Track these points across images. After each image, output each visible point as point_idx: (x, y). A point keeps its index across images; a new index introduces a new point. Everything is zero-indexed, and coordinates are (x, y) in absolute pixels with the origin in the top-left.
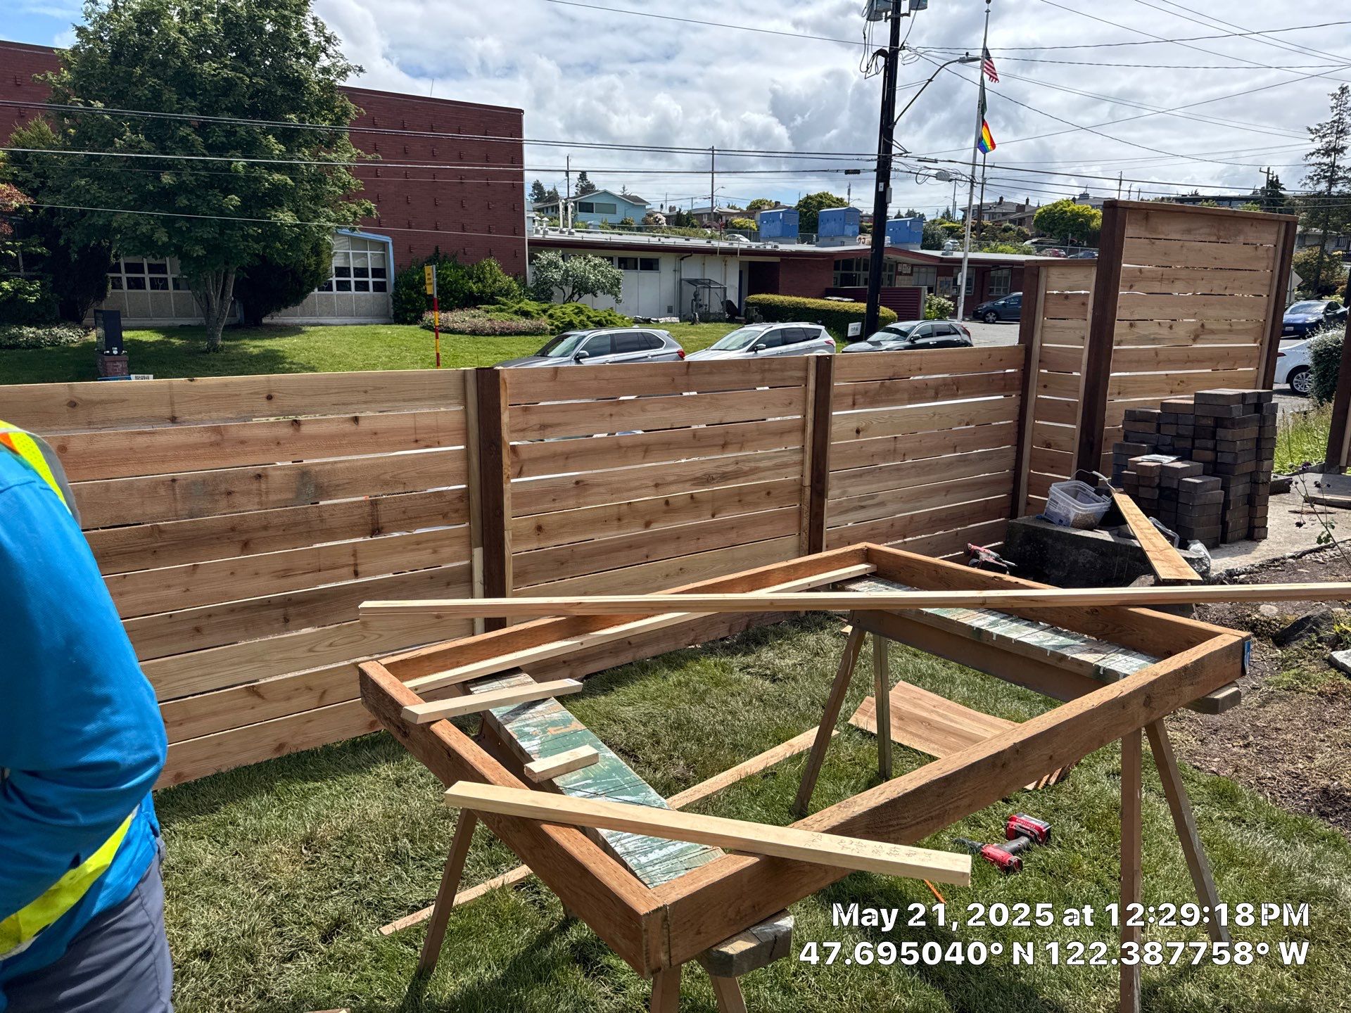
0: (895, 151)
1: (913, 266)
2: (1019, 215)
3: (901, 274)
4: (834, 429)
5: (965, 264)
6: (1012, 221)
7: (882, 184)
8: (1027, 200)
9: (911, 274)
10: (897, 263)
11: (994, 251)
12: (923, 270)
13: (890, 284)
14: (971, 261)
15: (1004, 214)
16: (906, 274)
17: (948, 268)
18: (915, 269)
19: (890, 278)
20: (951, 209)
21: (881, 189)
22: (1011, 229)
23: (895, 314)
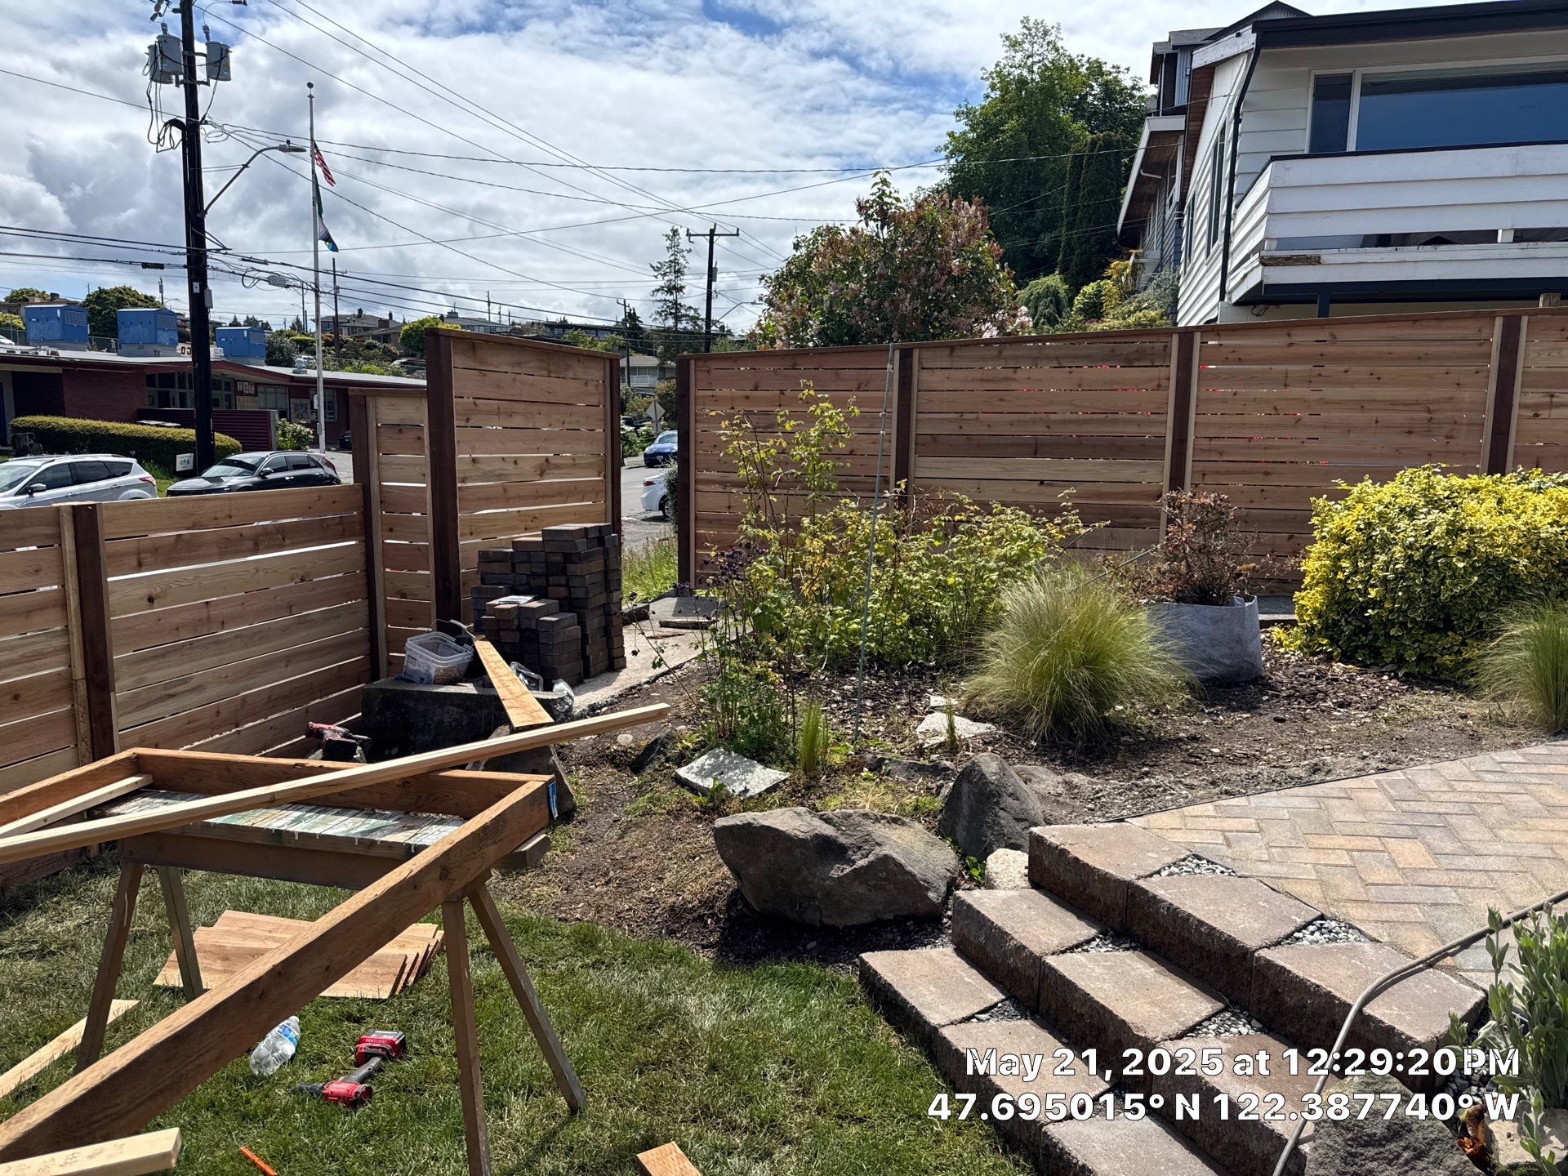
0: (209, 245)
1: (256, 385)
2: (382, 331)
3: (241, 394)
4: (113, 599)
5: (321, 385)
6: (375, 337)
7: (196, 285)
8: (390, 315)
9: (256, 395)
10: (236, 381)
11: (358, 370)
12: (271, 390)
13: (230, 406)
14: (327, 382)
15: (366, 329)
16: (249, 395)
17: (302, 388)
18: (260, 389)
19: (228, 398)
20: (301, 319)
21: (197, 290)
22: (375, 347)
23: (238, 443)
